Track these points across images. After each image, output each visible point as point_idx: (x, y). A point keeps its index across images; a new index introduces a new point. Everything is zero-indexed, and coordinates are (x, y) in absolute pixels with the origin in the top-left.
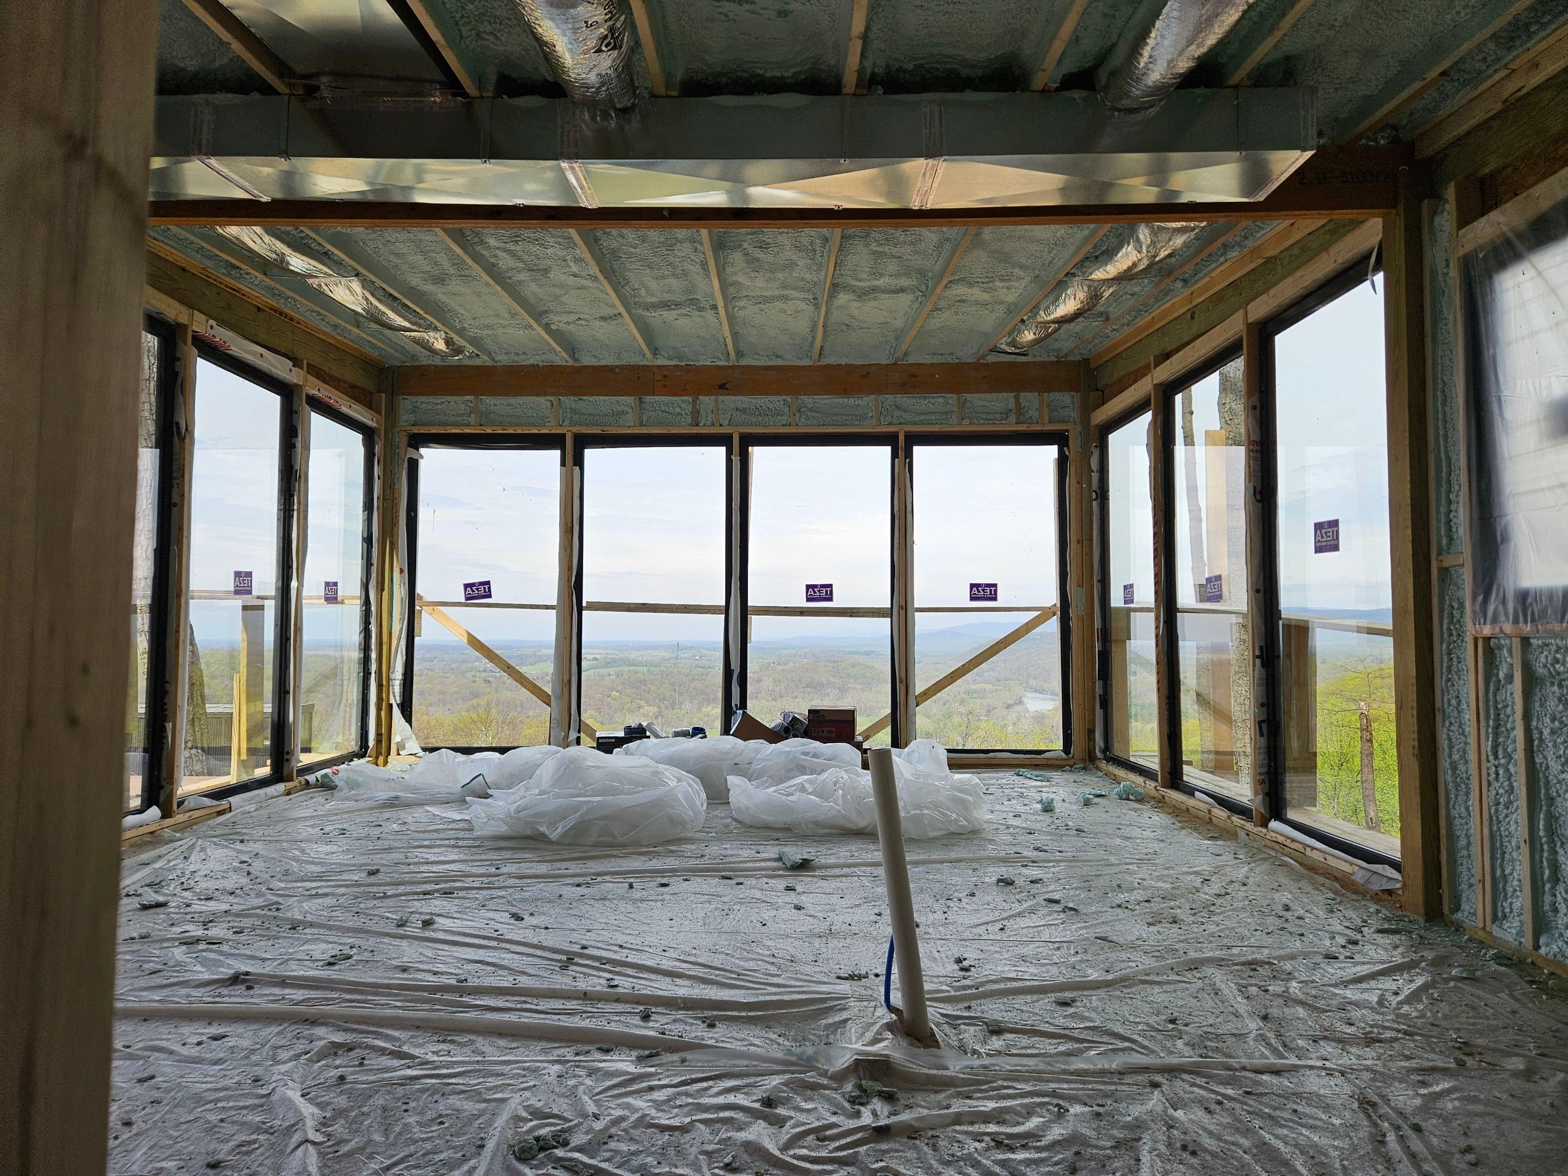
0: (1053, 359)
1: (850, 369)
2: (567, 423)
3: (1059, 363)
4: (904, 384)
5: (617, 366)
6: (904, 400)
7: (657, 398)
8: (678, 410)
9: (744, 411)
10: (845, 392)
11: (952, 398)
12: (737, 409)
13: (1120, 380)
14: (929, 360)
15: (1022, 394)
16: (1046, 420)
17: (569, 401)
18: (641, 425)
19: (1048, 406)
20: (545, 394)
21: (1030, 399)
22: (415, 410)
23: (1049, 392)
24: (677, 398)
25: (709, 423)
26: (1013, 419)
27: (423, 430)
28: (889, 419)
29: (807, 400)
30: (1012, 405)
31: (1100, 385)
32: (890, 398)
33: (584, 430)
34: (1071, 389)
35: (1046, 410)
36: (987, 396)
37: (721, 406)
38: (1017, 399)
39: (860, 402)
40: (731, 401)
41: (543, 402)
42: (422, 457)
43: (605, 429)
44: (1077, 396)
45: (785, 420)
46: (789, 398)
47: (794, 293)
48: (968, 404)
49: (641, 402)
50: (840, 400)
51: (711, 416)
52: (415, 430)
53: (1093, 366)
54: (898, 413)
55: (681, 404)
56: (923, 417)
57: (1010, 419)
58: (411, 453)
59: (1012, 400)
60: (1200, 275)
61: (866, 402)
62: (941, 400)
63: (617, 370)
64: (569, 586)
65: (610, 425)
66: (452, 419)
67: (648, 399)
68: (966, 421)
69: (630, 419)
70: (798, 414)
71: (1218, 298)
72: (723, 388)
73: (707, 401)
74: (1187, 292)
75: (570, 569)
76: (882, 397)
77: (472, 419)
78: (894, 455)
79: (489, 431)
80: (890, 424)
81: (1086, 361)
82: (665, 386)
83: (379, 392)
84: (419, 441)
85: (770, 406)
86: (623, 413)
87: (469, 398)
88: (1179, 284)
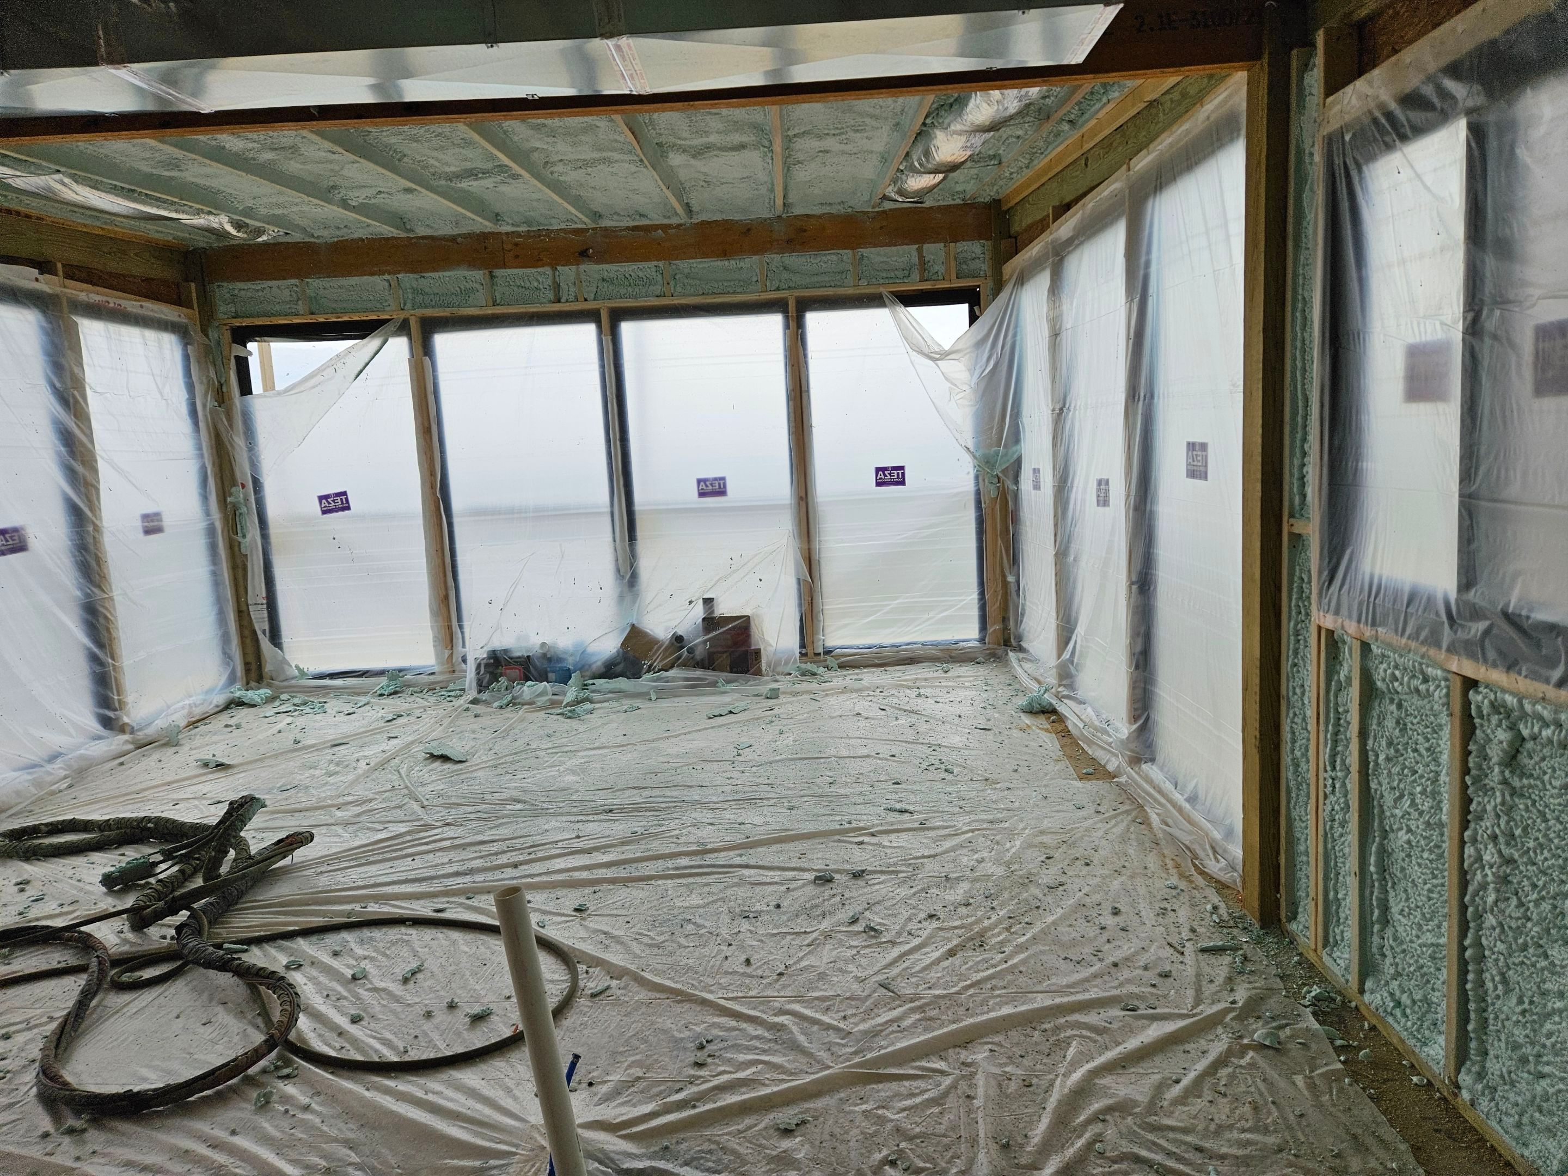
0: (959, 201)
1: (727, 225)
2: (409, 305)
3: (968, 206)
4: (789, 241)
5: (459, 235)
6: (794, 260)
7: (509, 271)
8: (536, 284)
9: (611, 281)
10: (724, 253)
11: (847, 254)
12: (603, 280)
13: (1030, 227)
14: (817, 211)
15: (926, 246)
16: (954, 276)
17: (408, 279)
18: (495, 304)
19: (955, 258)
20: (381, 273)
21: (934, 251)
22: (234, 299)
23: (955, 241)
24: (533, 270)
25: (572, 298)
26: (916, 276)
27: (245, 322)
28: (776, 283)
29: (684, 265)
30: (915, 259)
31: (1012, 232)
32: (777, 257)
33: (429, 312)
34: (980, 237)
35: (953, 264)
36: (887, 249)
37: (583, 277)
38: (920, 251)
39: (742, 264)
40: (593, 270)
41: (379, 282)
42: (251, 354)
43: (455, 310)
44: (988, 244)
45: (657, 289)
46: (661, 264)
47: (616, 156)
48: (865, 261)
49: (492, 277)
50: (720, 263)
51: (572, 289)
52: (237, 323)
53: (1005, 208)
54: (785, 275)
55: (540, 277)
56: (815, 279)
57: (913, 276)
58: (237, 350)
59: (915, 254)
60: (1087, 116)
61: (749, 264)
62: (834, 258)
63: (459, 240)
64: (435, 494)
65: (459, 306)
66: (278, 307)
67: (499, 272)
68: (864, 282)
69: (481, 297)
70: (672, 283)
71: (1107, 144)
72: (583, 254)
73: (567, 273)
74: (1076, 135)
75: (433, 474)
76: (767, 257)
77: (301, 307)
78: (787, 326)
79: (321, 320)
80: (778, 289)
81: (997, 203)
82: (517, 257)
83: (187, 280)
84: (243, 335)
85: (641, 274)
86: (473, 290)
87: (293, 281)
88: (1066, 127)
